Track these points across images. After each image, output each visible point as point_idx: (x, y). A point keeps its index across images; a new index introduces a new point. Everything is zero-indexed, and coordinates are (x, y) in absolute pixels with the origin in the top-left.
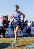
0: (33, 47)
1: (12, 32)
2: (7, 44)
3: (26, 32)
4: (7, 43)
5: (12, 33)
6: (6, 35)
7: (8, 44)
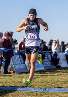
0: (63, 91)
1: (22, 63)
2: (12, 87)
3: (49, 63)
4: (12, 85)
5: (22, 66)
6: (10, 70)
7: (15, 87)
